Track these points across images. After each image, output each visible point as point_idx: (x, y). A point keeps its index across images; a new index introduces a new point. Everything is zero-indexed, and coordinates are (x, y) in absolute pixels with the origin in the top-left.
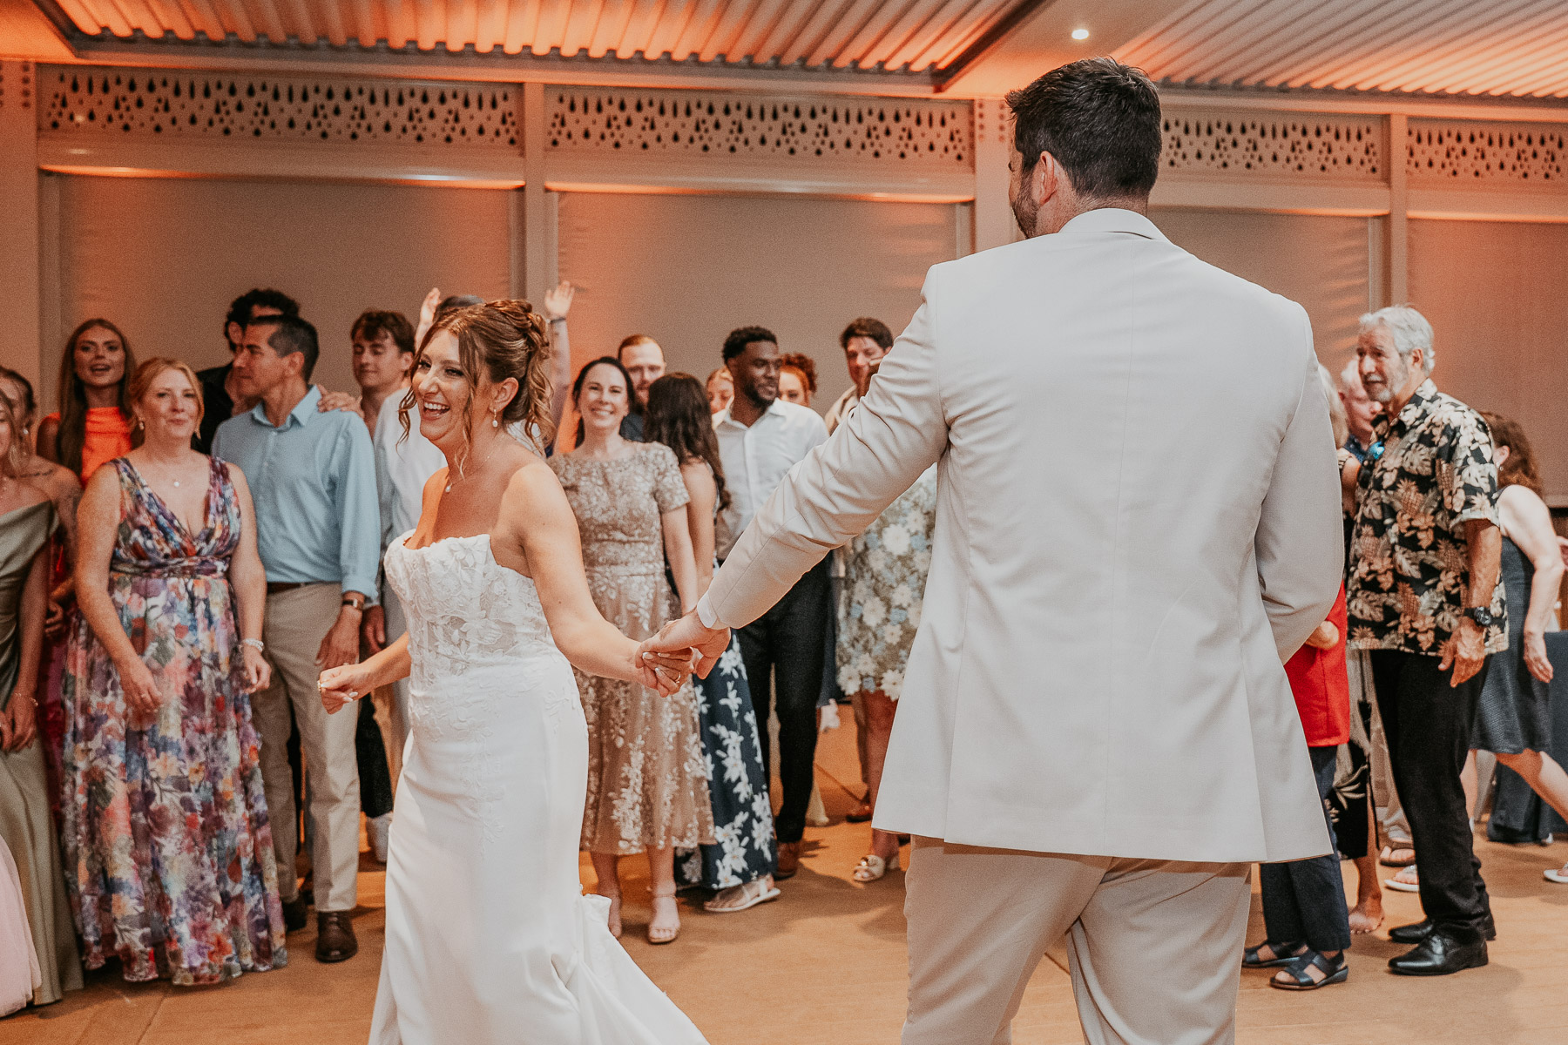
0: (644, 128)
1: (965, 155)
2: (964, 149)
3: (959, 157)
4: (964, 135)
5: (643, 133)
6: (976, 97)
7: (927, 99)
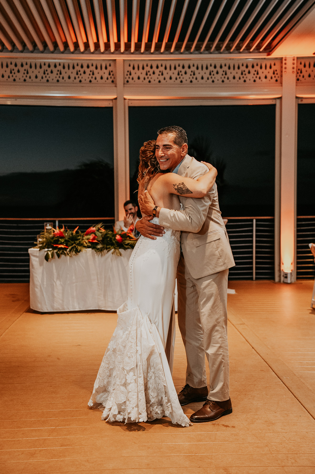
0: (159, 75)
1: (279, 79)
2: (278, 77)
3: (277, 81)
4: (279, 72)
5: (159, 77)
6: (284, 56)
7: (265, 58)
